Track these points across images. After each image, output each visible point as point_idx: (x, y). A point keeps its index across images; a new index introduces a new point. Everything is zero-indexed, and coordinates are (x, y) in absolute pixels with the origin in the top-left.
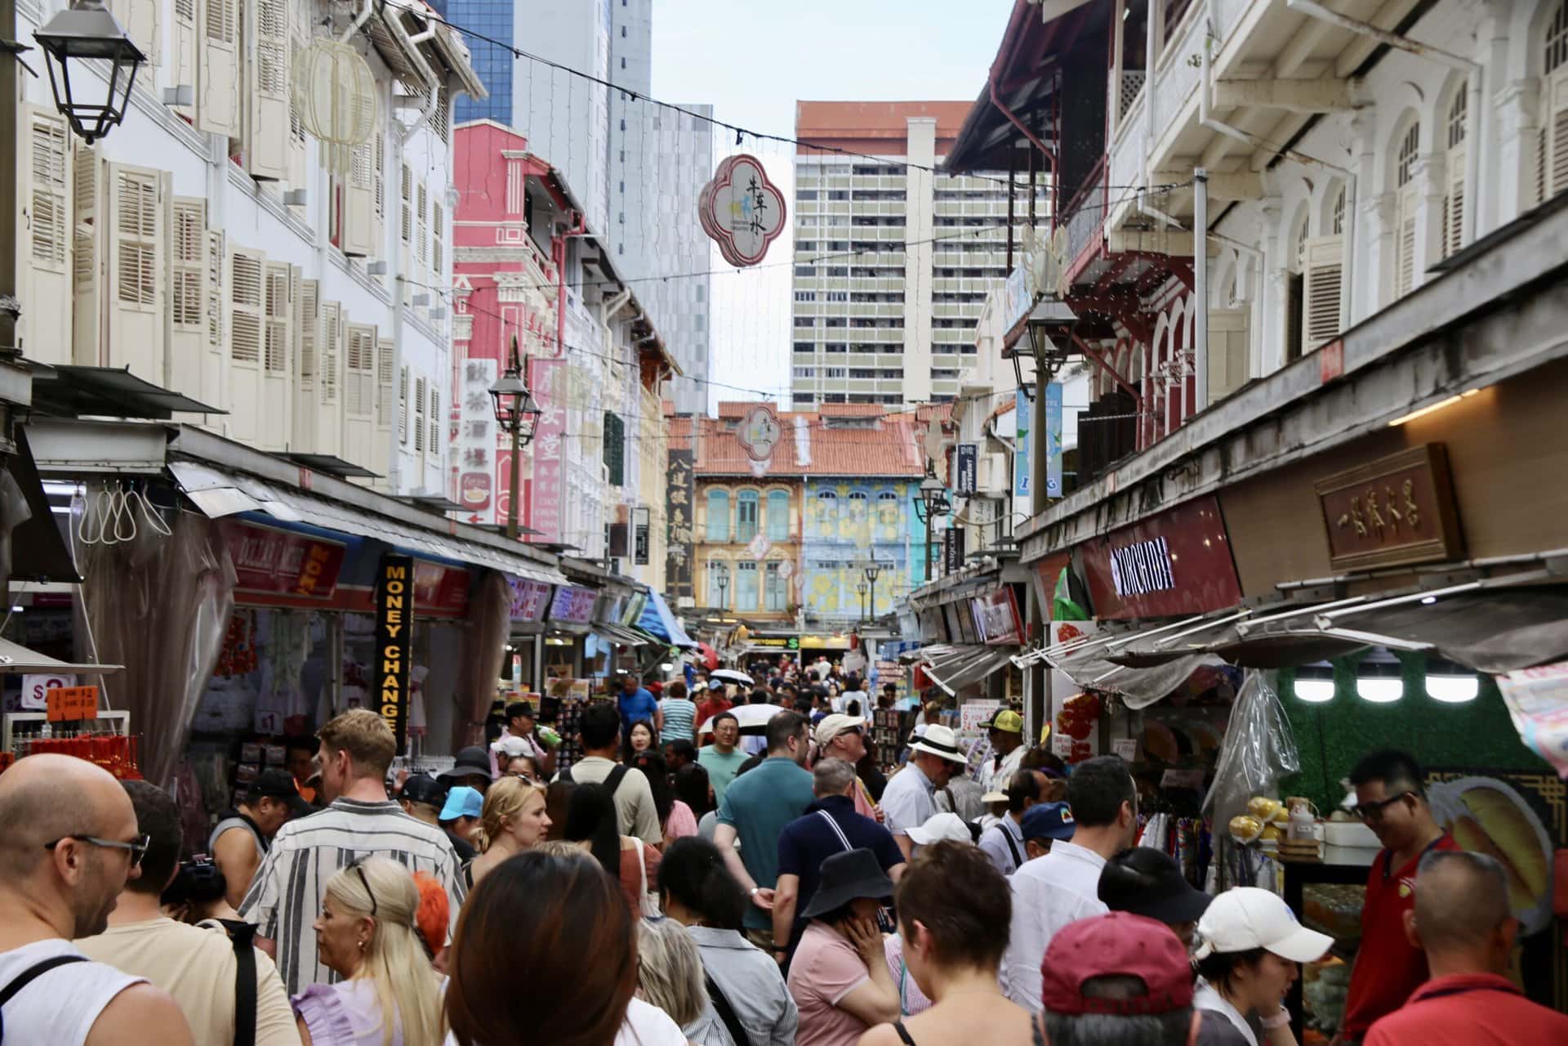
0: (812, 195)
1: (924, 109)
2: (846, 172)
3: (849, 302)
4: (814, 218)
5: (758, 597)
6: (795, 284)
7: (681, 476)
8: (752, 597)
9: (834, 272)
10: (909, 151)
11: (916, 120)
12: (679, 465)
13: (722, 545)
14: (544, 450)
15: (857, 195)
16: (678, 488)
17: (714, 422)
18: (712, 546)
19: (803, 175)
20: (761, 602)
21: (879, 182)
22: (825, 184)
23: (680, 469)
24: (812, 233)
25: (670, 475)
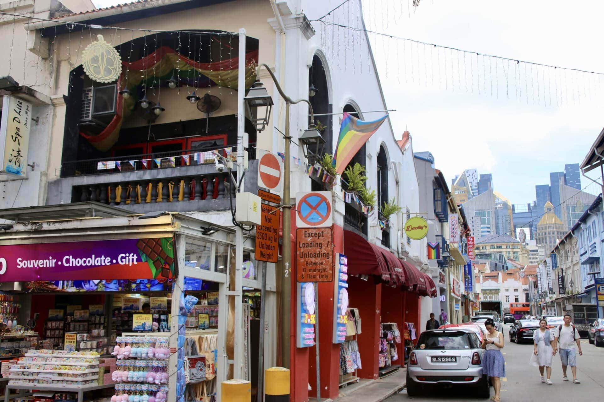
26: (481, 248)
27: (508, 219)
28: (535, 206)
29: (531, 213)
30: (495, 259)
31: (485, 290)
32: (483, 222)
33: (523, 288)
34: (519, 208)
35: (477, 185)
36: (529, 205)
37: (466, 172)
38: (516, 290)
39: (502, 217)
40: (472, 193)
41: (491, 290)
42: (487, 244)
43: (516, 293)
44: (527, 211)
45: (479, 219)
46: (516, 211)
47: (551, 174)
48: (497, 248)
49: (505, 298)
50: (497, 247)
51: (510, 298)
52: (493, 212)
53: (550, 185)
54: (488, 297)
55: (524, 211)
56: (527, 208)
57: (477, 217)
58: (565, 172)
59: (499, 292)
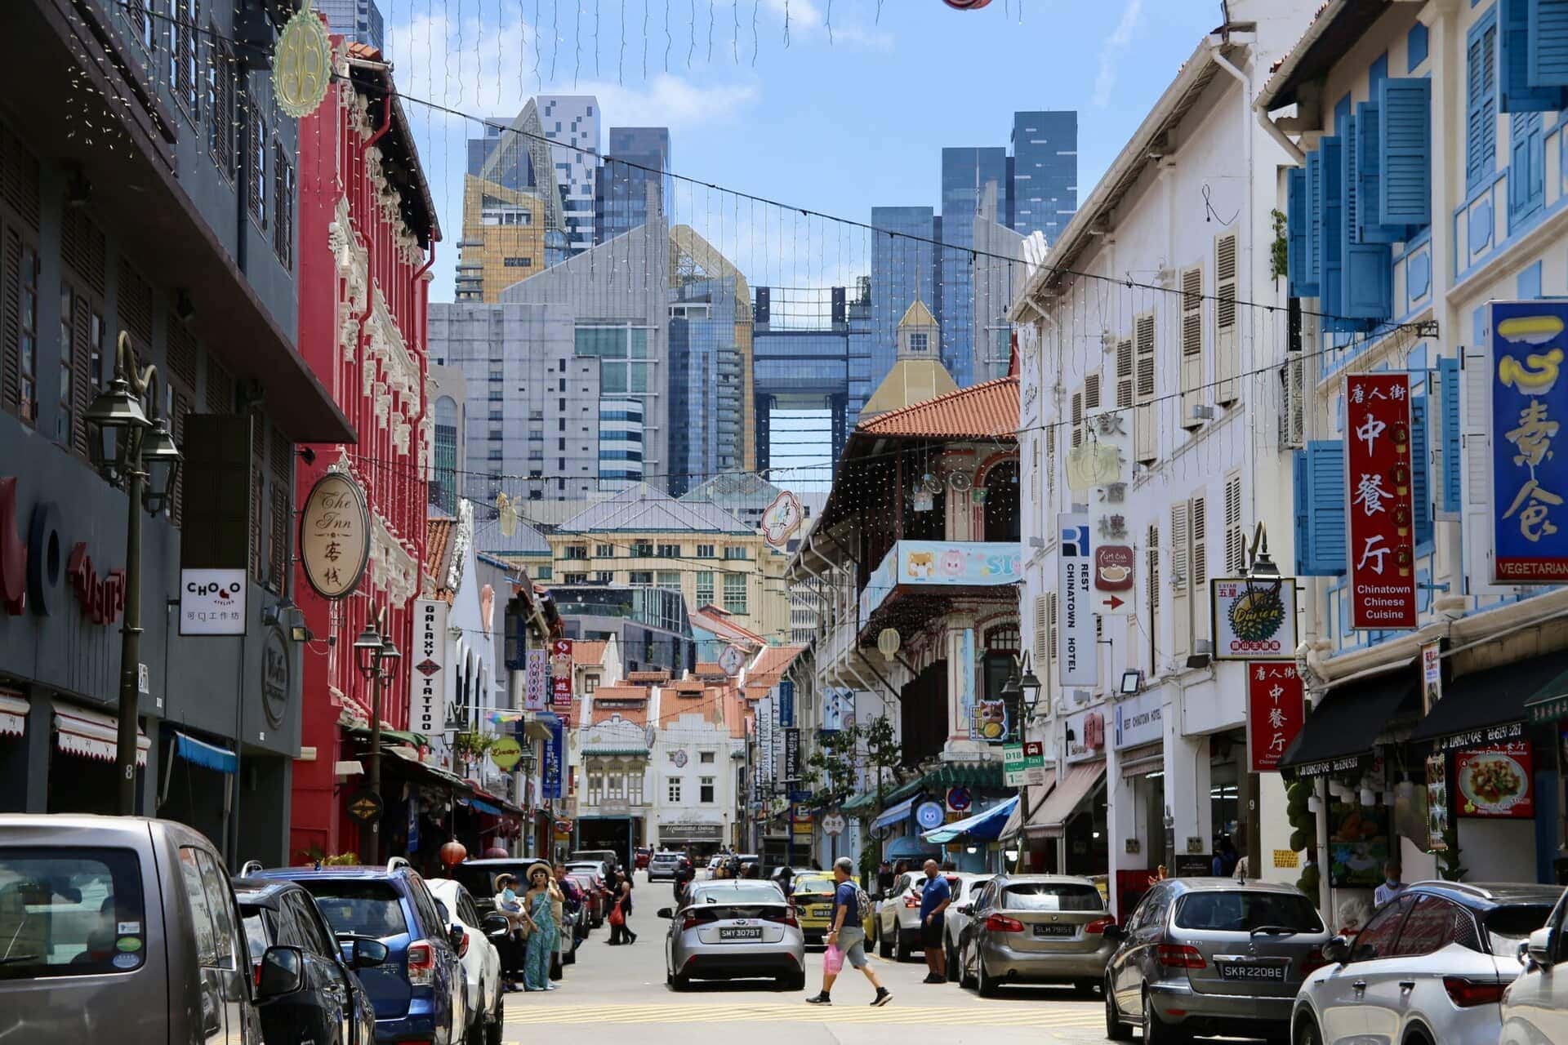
26: (593, 552)
27: (731, 368)
28: (866, 302)
29: (845, 334)
30: (646, 615)
31: (596, 755)
32: (610, 384)
33: (733, 751)
34: (789, 309)
35: (592, 182)
36: (838, 294)
37: (541, 112)
38: (707, 757)
39: (705, 358)
40: (569, 221)
41: (616, 755)
42: (618, 536)
43: (707, 769)
44: (827, 324)
45: (595, 372)
46: (775, 323)
47: (947, 153)
48: (660, 555)
49: (667, 785)
50: (660, 548)
51: (682, 785)
52: (664, 337)
53: (938, 212)
54: (606, 781)
55: (812, 324)
56: (828, 309)
57: (585, 364)
58: (1010, 152)
59: (646, 763)
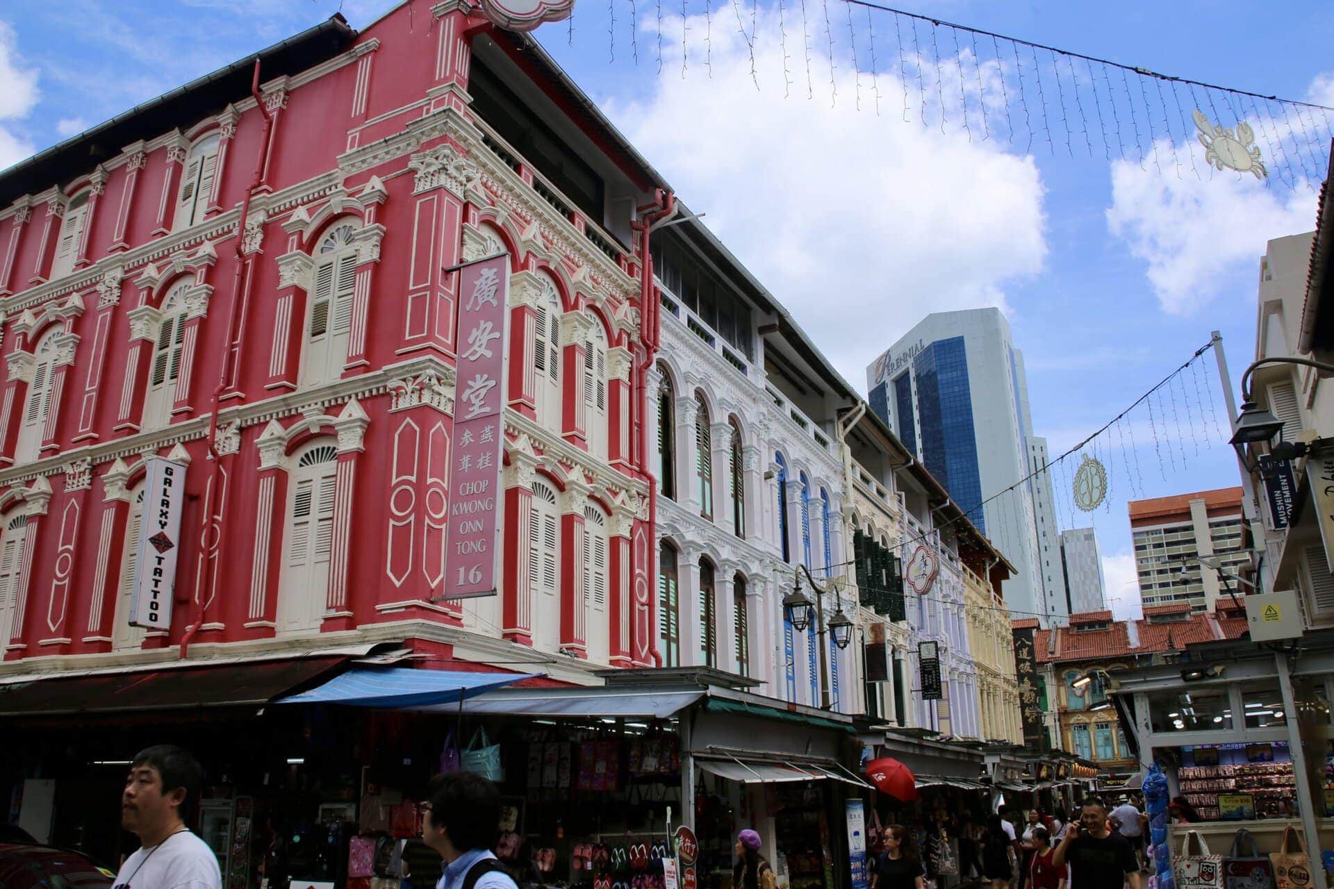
0: (1144, 547)
1: (1197, 496)
2: (1160, 533)
3: (1171, 587)
4: (1147, 559)
5: (1113, 749)
6: (1142, 594)
7: (1025, 651)
8: (1109, 750)
9: (1162, 585)
10: (1193, 518)
11: (1194, 501)
12: (1023, 642)
13: (1081, 712)
14: (469, 403)
15: (1168, 544)
16: (1024, 661)
17: (1067, 629)
18: (1074, 713)
19: (1137, 538)
20: (1116, 752)
21: (1179, 536)
22: (1149, 541)
23: (1023, 645)
24: (1148, 567)
25: (1017, 650)
